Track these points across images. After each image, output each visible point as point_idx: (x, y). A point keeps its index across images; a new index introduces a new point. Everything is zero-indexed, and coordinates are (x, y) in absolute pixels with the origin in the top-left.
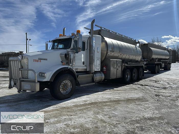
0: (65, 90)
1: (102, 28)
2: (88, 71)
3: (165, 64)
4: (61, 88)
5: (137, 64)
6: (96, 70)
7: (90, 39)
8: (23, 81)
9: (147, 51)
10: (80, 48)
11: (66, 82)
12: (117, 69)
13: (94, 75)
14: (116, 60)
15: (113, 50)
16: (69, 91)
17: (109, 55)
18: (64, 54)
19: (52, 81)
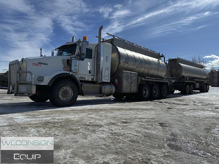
0: (65, 98)
1: (115, 37)
2: (95, 81)
3: (200, 84)
4: (60, 94)
5: (159, 80)
6: (104, 80)
7: (98, 46)
8: (21, 84)
9: (176, 67)
10: (84, 54)
11: (66, 88)
12: (132, 83)
13: (103, 87)
15: (127, 61)
16: (70, 99)
17: (122, 66)
18: (65, 60)
19: (51, 86)
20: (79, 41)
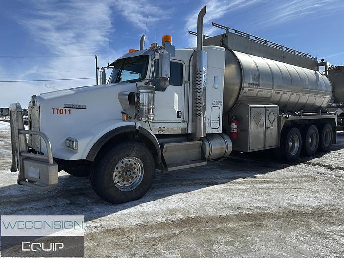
0: (128, 181)
1: (230, 31)
2: (189, 132)
4: (116, 176)
5: (319, 115)
6: (209, 131)
7: (196, 55)
8: (29, 158)
10: (165, 79)
11: (129, 161)
12: (267, 128)
13: (207, 143)
14: (265, 107)
15: (257, 83)
16: (139, 183)
17: (246, 95)
18: (126, 95)
19: (93, 161)
20: (154, 49)
